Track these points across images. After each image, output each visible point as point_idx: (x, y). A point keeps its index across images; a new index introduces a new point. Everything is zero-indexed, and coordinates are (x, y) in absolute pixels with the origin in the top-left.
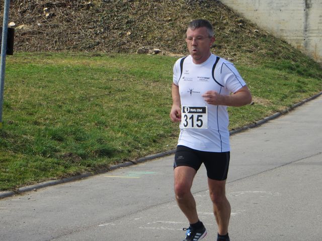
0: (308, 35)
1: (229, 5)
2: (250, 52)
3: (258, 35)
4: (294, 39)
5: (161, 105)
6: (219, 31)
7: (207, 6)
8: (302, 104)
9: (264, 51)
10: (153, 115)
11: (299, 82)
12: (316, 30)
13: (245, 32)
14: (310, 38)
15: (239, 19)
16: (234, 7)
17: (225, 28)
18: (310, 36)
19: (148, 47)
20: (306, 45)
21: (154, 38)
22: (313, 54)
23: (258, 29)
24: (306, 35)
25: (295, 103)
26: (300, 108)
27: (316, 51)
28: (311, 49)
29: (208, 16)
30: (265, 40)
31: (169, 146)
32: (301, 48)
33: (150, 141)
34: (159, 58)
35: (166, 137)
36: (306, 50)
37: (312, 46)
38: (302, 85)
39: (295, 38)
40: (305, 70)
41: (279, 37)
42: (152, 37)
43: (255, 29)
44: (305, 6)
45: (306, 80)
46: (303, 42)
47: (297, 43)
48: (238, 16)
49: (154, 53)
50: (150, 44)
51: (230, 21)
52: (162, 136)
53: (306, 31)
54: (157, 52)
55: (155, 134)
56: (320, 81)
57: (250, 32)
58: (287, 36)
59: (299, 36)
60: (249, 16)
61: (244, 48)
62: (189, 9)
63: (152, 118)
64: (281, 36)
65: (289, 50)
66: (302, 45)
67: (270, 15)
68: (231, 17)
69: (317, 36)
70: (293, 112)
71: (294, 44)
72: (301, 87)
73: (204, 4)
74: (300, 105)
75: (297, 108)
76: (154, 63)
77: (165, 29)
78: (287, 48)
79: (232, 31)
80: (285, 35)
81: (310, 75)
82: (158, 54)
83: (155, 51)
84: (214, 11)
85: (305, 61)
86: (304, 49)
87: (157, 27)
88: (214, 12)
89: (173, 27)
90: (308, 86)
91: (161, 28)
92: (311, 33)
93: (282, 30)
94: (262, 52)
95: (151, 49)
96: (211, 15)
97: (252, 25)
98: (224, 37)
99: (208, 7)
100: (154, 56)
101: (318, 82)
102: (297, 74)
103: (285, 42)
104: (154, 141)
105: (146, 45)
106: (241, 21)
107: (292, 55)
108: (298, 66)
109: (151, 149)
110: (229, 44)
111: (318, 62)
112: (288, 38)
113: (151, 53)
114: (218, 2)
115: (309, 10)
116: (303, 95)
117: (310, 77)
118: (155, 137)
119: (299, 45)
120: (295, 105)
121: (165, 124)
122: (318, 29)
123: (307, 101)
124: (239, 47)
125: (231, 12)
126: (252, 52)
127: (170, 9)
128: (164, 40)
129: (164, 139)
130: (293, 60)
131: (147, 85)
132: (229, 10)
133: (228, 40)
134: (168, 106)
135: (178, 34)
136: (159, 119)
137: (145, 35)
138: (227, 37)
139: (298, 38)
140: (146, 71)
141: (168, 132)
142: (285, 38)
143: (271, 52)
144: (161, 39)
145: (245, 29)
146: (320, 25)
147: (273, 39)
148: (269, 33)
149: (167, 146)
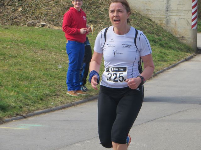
0: (169, 14)
4: (157, 18)
5: (47, 69)
6: (95, 9)
8: (163, 71)
10: (40, 78)
11: (161, 52)
12: (176, 10)
14: (171, 17)
17: (100, 7)
18: (171, 15)
19: (36, 21)
20: (167, 22)
21: (41, 14)
22: (173, 30)
24: (167, 14)
25: (158, 70)
26: (162, 74)
27: (175, 27)
28: (171, 25)
30: (133, 17)
31: (54, 103)
32: (163, 25)
33: (38, 99)
34: (45, 30)
35: (51, 96)
36: (167, 26)
37: (172, 24)
38: (164, 56)
39: (158, 16)
40: (166, 44)
41: (145, 16)
42: (40, 12)
45: (167, 52)
46: (165, 20)
47: (159, 21)
49: (41, 26)
50: (37, 19)
51: (105, 1)
52: (47, 95)
53: (167, 11)
54: (43, 26)
55: (42, 94)
56: (178, 53)
58: (152, 15)
59: (162, 15)
63: (39, 80)
64: (147, 14)
65: (153, 26)
66: (164, 22)
69: (177, 16)
70: (156, 78)
71: (157, 22)
72: (163, 57)
74: (161, 72)
75: (159, 74)
76: (41, 35)
77: (51, 7)
78: (151, 25)
79: (106, 10)
80: (150, 13)
81: (170, 47)
82: (44, 27)
83: (42, 25)
85: (166, 36)
86: (166, 26)
87: (44, 5)
89: (57, 5)
90: (169, 56)
91: (47, 6)
92: (172, 13)
93: (147, 9)
95: (39, 23)
98: (99, 14)
100: (41, 29)
101: (176, 53)
102: (159, 46)
103: (150, 20)
104: (41, 99)
105: (34, 19)
107: (156, 31)
108: (160, 40)
109: (39, 106)
110: (103, 20)
111: (176, 37)
112: (153, 16)
113: (38, 26)
116: (165, 63)
117: (170, 49)
118: (42, 95)
119: (161, 22)
120: (158, 72)
121: (50, 85)
122: (178, 10)
123: (167, 69)
128: (50, 16)
129: (49, 98)
130: (156, 35)
131: (36, 53)
133: (102, 17)
134: (52, 71)
135: (61, 11)
136: (45, 81)
137: (34, 11)
138: (102, 15)
139: (161, 16)
140: (35, 41)
141: (53, 92)
142: (150, 16)
143: (138, 27)
144: (46, 15)
146: (179, 6)
147: (140, 17)
148: (137, 12)
149: (52, 103)
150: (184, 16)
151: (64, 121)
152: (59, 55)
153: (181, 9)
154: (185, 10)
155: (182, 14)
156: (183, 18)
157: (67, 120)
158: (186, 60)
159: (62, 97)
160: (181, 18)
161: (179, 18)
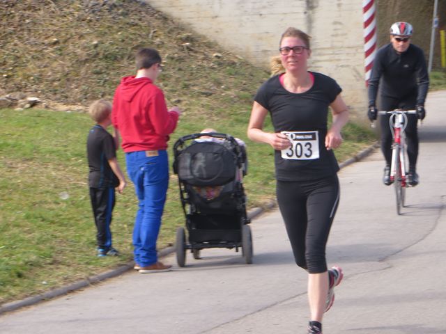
1: (166, 10)
2: (208, 95)
3: (220, 63)
5: (34, 204)
7: (123, 14)
9: (232, 93)
10: (18, 226)
12: (328, 48)
13: (196, 58)
14: (318, 64)
15: (184, 35)
16: (174, 13)
18: (319, 61)
19: (17, 95)
21: (27, 77)
23: (219, 52)
29: (127, 31)
30: (233, 71)
31: (48, 282)
33: (11, 276)
34: (37, 113)
35: (41, 267)
41: (260, 66)
42: (24, 75)
43: (215, 52)
44: (305, 6)
48: (183, 29)
49: (28, 106)
50: (19, 89)
51: (167, 39)
52: (33, 264)
54: (34, 104)
55: (21, 262)
57: (206, 58)
60: (202, 27)
61: (196, 88)
62: (91, 21)
63: (16, 230)
64: (264, 63)
67: (241, 26)
68: (169, 33)
69: (331, 61)
73: (118, 10)
76: (25, 126)
77: (47, 61)
79: (172, 58)
82: (35, 108)
83: (30, 102)
84: (137, 21)
87: (33, 57)
88: (136, 25)
89: (61, 55)
91: (38, 59)
92: (320, 55)
93: (265, 51)
94: (229, 95)
95: (23, 98)
96: (131, 31)
97: (210, 45)
99: (125, 14)
100: (26, 112)
104: (20, 276)
105: (12, 92)
106: (188, 39)
109: (13, 291)
110: (166, 82)
113: (22, 106)
114: (144, 5)
115: (313, 13)
118: (21, 266)
121: (41, 241)
122: (332, 48)
124: (186, 86)
125: (169, 22)
126: (211, 94)
127: (55, 21)
128: (47, 81)
129: (38, 271)
131: (11, 168)
132: (165, 18)
133: (164, 76)
134: (47, 207)
135: (71, 69)
136: (29, 232)
137: (10, 73)
140: (10, 142)
141: (46, 256)
143: (246, 93)
144: (39, 79)
145: (196, 52)
146: (334, 38)
147: (250, 70)
148: (241, 58)
149: (44, 282)
150: (348, 60)
151: (70, 321)
152: (64, 170)
153: (339, 44)
154: (349, 48)
155: (343, 57)
156: (346, 64)
157: (77, 320)
158: (357, 160)
159: (69, 266)
160: (342, 66)
161: (337, 66)
